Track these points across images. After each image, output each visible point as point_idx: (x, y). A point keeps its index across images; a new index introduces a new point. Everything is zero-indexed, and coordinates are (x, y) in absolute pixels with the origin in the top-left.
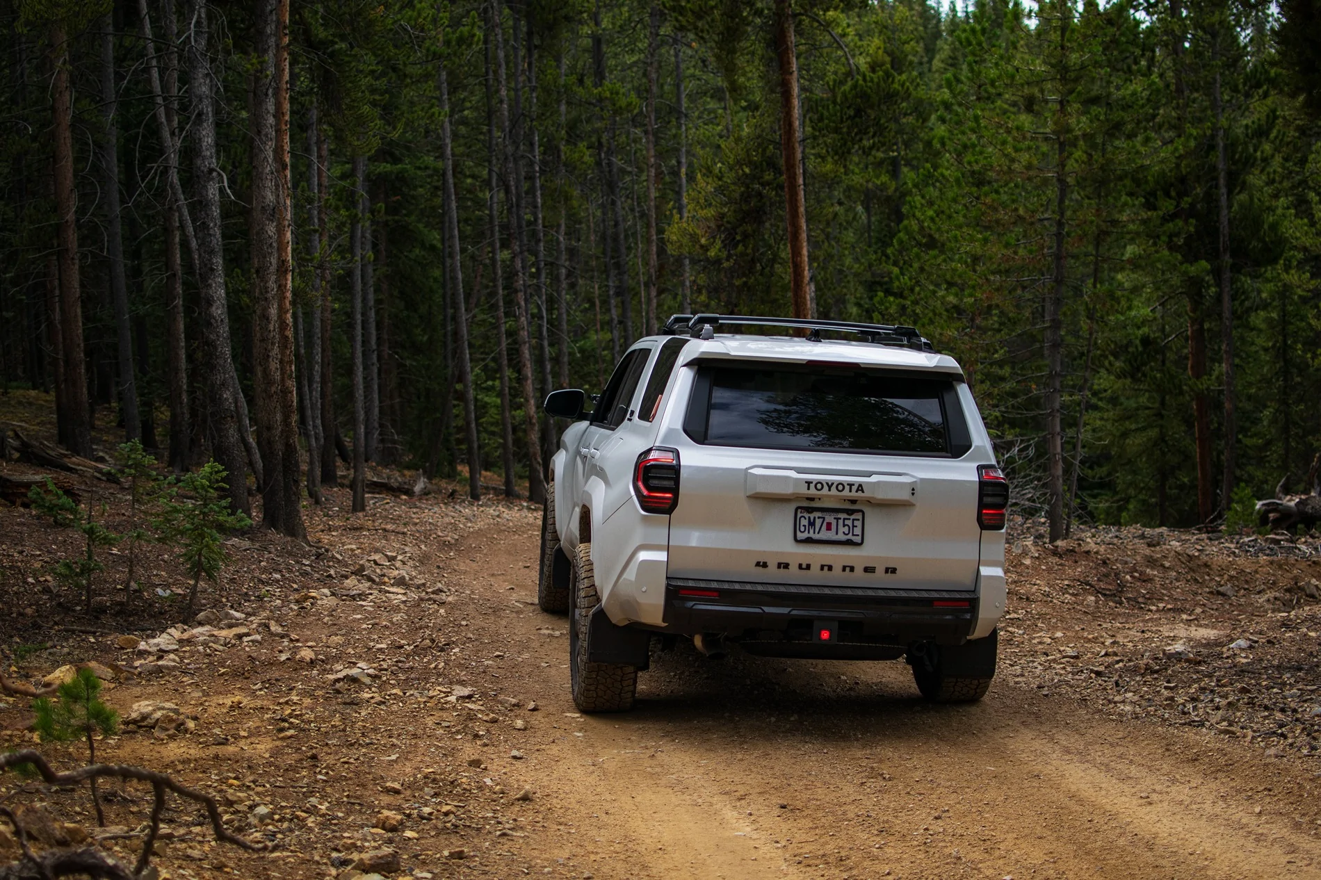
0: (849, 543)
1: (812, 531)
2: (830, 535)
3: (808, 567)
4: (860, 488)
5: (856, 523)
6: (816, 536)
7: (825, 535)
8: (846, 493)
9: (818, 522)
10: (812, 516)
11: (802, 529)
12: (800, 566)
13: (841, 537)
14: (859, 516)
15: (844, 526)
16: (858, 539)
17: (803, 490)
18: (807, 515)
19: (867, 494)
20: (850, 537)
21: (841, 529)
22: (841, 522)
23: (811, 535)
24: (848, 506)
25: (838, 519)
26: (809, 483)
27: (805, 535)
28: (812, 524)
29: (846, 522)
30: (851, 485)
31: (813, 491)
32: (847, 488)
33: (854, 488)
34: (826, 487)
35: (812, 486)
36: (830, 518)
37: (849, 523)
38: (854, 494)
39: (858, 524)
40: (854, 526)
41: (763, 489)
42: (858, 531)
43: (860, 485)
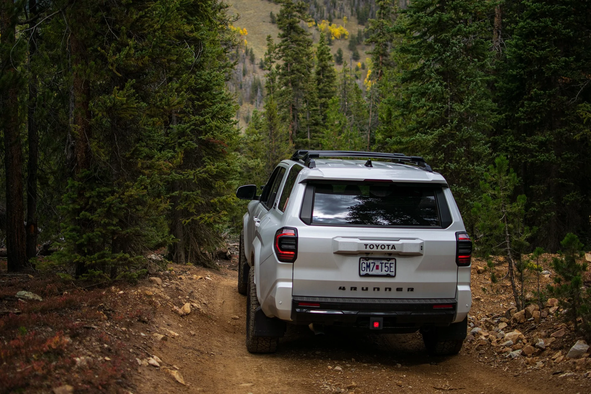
0: (388, 276)
1: (368, 270)
2: (378, 272)
3: (367, 289)
4: (393, 247)
5: (392, 265)
6: (371, 273)
7: (375, 272)
8: (386, 250)
9: (372, 265)
10: (368, 262)
11: (363, 269)
12: (363, 289)
13: (384, 273)
14: (393, 261)
15: (385, 267)
16: (393, 274)
17: (363, 249)
18: (365, 262)
19: (397, 250)
20: (389, 273)
21: (384, 269)
22: (384, 265)
23: (368, 272)
24: (387, 257)
25: (382, 263)
26: (366, 245)
27: (365, 272)
28: (368, 266)
29: (387, 265)
30: (388, 246)
31: (368, 249)
32: (387, 247)
33: (390, 247)
34: (375, 247)
35: (368, 247)
36: (378, 263)
37: (388, 265)
38: (390, 250)
39: (393, 265)
40: (390, 267)
41: (341, 248)
42: (393, 269)
43: (393, 246)
